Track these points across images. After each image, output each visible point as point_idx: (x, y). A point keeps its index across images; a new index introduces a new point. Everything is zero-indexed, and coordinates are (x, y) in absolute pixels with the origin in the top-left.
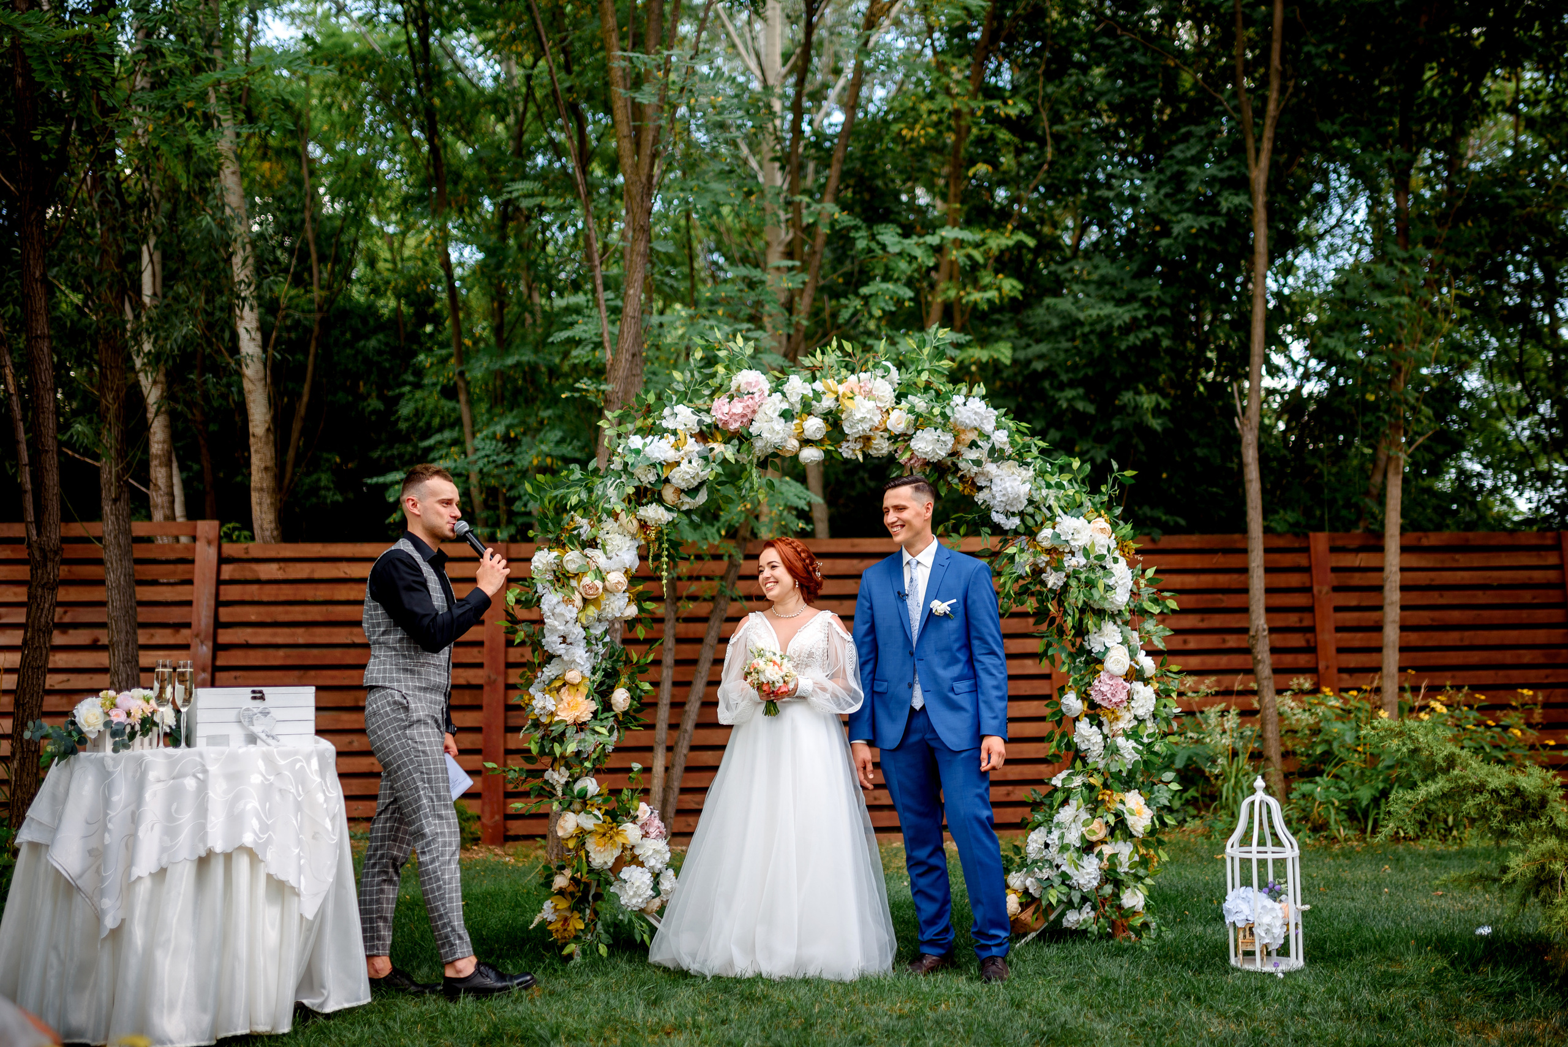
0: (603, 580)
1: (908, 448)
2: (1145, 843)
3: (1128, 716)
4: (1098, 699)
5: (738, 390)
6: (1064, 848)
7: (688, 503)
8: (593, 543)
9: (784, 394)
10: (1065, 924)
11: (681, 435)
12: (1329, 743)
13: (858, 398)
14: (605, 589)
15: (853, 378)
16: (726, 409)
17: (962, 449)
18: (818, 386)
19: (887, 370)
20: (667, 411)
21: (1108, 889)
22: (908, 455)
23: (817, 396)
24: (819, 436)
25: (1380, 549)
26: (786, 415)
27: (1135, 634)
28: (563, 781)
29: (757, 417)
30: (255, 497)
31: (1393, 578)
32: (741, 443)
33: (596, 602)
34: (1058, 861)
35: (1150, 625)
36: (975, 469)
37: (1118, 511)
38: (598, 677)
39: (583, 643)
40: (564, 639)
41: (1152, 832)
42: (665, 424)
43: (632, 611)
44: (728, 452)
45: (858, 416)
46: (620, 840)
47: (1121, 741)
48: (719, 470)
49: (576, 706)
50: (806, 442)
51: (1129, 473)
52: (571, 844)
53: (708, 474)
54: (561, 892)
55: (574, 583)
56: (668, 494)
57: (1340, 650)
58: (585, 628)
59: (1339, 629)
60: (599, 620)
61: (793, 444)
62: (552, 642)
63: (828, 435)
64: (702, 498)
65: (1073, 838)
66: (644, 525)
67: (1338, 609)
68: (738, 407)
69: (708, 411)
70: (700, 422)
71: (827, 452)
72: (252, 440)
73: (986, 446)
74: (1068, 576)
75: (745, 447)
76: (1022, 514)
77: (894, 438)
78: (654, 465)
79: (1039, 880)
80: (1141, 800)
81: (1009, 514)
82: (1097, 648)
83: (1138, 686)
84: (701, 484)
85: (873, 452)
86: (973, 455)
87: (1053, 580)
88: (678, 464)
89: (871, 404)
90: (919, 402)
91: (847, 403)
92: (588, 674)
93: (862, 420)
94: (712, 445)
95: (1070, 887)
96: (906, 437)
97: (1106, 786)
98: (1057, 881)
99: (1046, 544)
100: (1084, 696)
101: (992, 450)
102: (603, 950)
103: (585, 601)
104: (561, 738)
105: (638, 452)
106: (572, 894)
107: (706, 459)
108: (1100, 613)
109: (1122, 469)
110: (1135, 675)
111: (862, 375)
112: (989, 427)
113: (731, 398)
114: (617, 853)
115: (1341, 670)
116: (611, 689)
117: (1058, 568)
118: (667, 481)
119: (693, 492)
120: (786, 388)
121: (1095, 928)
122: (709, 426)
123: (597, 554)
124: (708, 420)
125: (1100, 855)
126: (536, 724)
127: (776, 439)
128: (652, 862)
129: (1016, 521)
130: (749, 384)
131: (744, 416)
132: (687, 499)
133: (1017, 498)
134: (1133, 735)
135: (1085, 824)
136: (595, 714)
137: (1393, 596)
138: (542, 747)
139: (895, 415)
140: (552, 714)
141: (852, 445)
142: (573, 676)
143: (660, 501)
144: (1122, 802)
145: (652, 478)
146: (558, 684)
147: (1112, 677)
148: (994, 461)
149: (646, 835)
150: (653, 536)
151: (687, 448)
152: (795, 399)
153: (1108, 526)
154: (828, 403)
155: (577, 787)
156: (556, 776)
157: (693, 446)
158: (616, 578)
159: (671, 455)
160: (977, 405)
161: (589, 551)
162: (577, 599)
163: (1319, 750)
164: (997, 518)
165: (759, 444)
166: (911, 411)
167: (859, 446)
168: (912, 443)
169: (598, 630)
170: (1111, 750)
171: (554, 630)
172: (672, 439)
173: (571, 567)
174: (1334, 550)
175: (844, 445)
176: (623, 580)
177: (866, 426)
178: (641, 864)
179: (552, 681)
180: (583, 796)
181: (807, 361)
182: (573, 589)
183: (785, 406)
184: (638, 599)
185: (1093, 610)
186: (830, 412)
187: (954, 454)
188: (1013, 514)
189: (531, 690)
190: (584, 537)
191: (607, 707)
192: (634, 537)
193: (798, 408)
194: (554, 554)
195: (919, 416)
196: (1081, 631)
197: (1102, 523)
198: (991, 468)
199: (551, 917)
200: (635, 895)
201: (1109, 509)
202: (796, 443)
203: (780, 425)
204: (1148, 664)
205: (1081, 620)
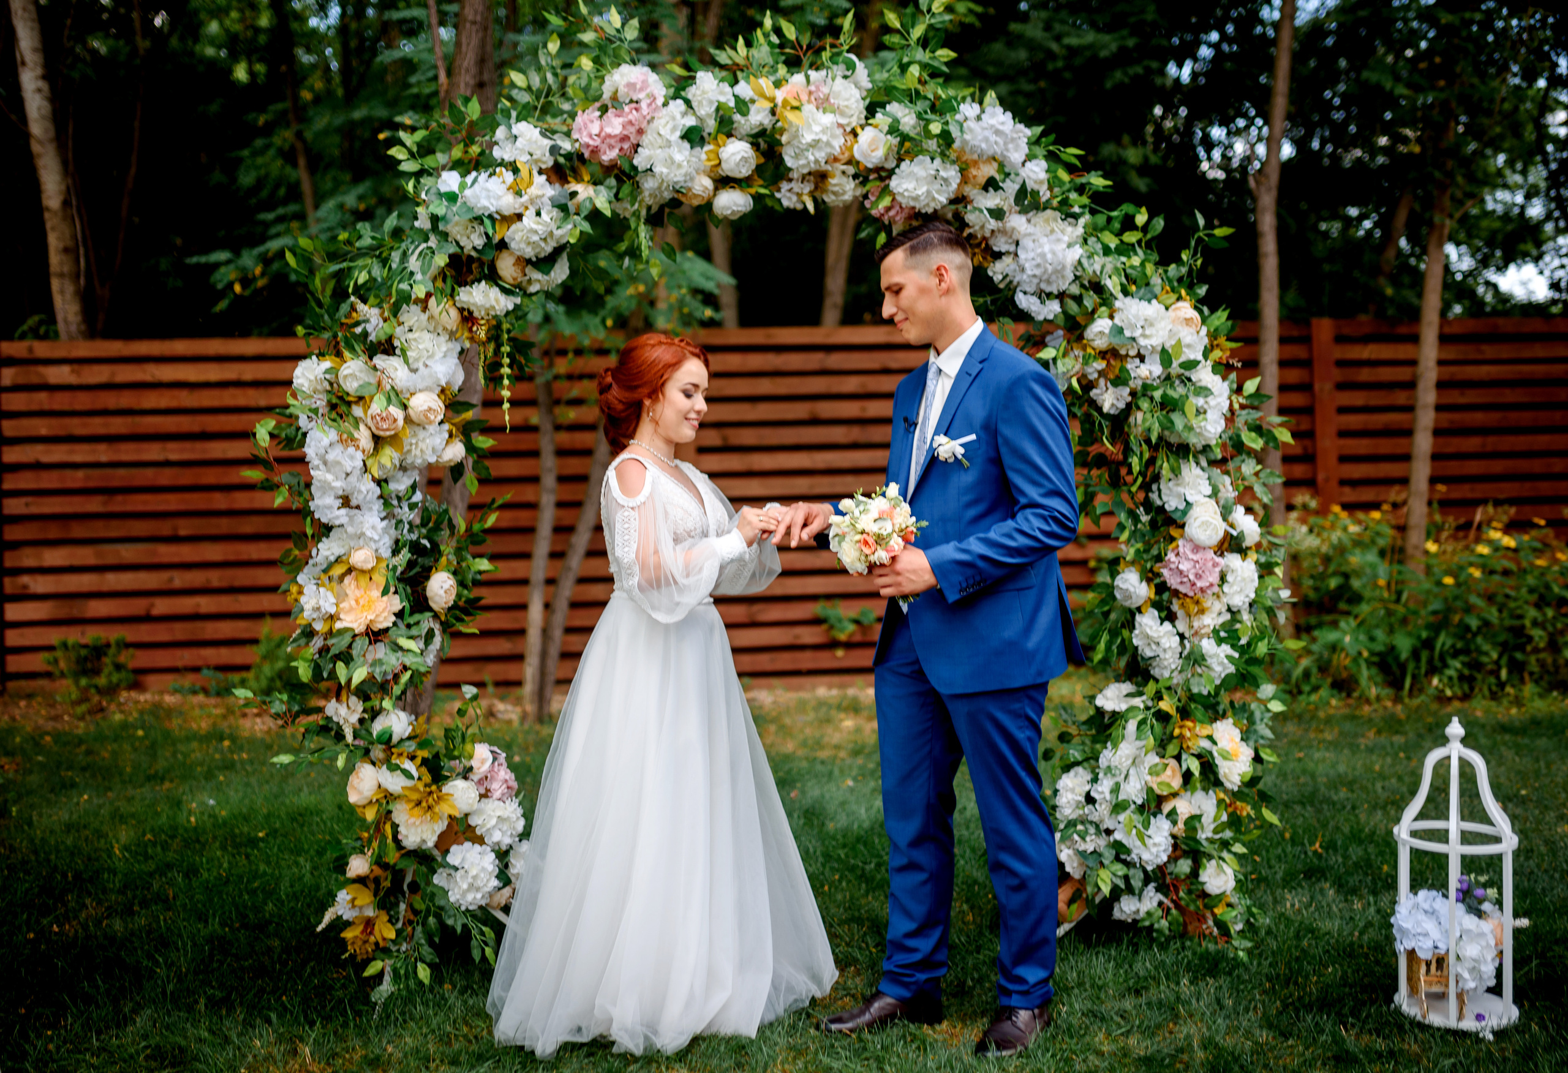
0: (405, 407)
1: (886, 190)
2: (1237, 795)
3: (1218, 606)
4: (1173, 582)
5: (614, 98)
6: (1118, 807)
7: (539, 281)
8: (387, 347)
9: (688, 102)
10: (1117, 914)
11: (524, 172)
12: (1346, 576)
13: (809, 108)
14: (408, 420)
15: (798, 78)
16: (595, 129)
17: (972, 192)
18: (744, 89)
19: (851, 66)
20: (500, 133)
21: (1184, 866)
22: (886, 202)
23: (742, 106)
24: (745, 172)
25: (1414, 339)
26: (693, 137)
27: (1227, 480)
28: (354, 719)
29: (645, 140)
30: (55, 284)
31: (1429, 372)
32: (620, 181)
33: (394, 440)
34: (1109, 824)
35: (1249, 467)
36: (993, 224)
37: (1202, 290)
38: (405, 555)
39: (378, 505)
40: (346, 501)
41: (1253, 782)
42: (497, 153)
43: (456, 451)
44: (601, 198)
45: (808, 138)
46: (445, 809)
47: (1208, 646)
48: (586, 227)
49: (370, 602)
50: (724, 182)
51: (1220, 232)
52: (370, 815)
53: (571, 231)
54: (361, 880)
55: (357, 411)
56: (506, 267)
57: (1344, 459)
58: (379, 482)
59: (1343, 434)
60: (403, 468)
61: (703, 184)
62: (325, 506)
63: (759, 169)
64: (561, 272)
65: (1133, 791)
66: (468, 317)
67: (1342, 410)
68: (615, 125)
69: (568, 134)
70: (554, 150)
71: (757, 198)
72: (47, 215)
73: (1011, 187)
74: (1133, 394)
75: (626, 189)
76: (1061, 296)
77: (862, 176)
78: (479, 219)
79: (1082, 854)
80: (1236, 734)
81: (1044, 296)
82: (1172, 504)
83: (1233, 560)
84: (558, 251)
85: (829, 199)
86: (992, 200)
87: (1110, 399)
88: (519, 217)
89: (828, 119)
90: (906, 116)
91: (791, 116)
92: (386, 553)
93: (815, 144)
94: (574, 186)
95: (1128, 864)
96: (883, 174)
97: (1184, 713)
98: (1108, 855)
99: (1101, 344)
100: (1150, 576)
101: (1022, 193)
102: (424, 973)
103: (377, 440)
104: (346, 657)
105: (452, 197)
106: (377, 881)
107: (563, 208)
108: (1183, 451)
109: (1209, 225)
110: (1232, 544)
111: (813, 74)
112: (1016, 155)
113: (604, 109)
114: (441, 826)
115: (1343, 482)
116: (426, 574)
117: (1120, 380)
118: (503, 245)
119: (545, 263)
120: (691, 92)
121: (1164, 923)
122: (568, 156)
123: (393, 367)
124: (566, 146)
125: (1172, 815)
126: (309, 633)
127: (677, 176)
128: (496, 837)
129: (1053, 308)
130: (631, 86)
131: (624, 138)
132: (536, 275)
133: (1059, 272)
134: (1227, 634)
135: (1153, 771)
136: (400, 615)
137: (1427, 396)
138: (317, 669)
139: (866, 136)
140: (332, 618)
141: (796, 186)
142: (361, 558)
143: (492, 277)
144: (1210, 738)
145: (479, 242)
146: (338, 571)
147: (1197, 548)
148: (1024, 211)
149: (485, 795)
150: (482, 334)
151: (533, 191)
152: (706, 110)
153: (1195, 314)
154: (758, 117)
155: (377, 727)
156: (343, 711)
157: (542, 189)
158: (426, 402)
159: (507, 203)
160: (999, 118)
161: (380, 360)
162: (364, 437)
163: (1333, 583)
164: (1024, 301)
165: (648, 185)
166: (893, 130)
167: (807, 188)
168: (894, 183)
169: (401, 485)
170: (1194, 659)
171: (326, 487)
172: (509, 177)
173: (351, 386)
174: (1340, 339)
175: (785, 186)
176: (438, 405)
177: (821, 155)
178: (480, 840)
179: (330, 566)
180: (387, 741)
181: (723, 57)
182: (357, 421)
183: (690, 121)
184: (466, 431)
185: (1169, 446)
186: (762, 133)
187: (960, 200)
188: (1049, 295)
189: (301, 578)
190: (372, 337)
191: (419, 603)
192: (452, 336)
193: (711, 125)
194: (327, 364)
195: (904, 138)
196: (1151, 480)
197: (1186, 309)
198: (1017, 222)
199: (348, 915)
200: (472, 887)
201: (1190, 287)
202: (708, 183)
203: (682, 153)
204: (1248, 526)
205: (1152, 461)
